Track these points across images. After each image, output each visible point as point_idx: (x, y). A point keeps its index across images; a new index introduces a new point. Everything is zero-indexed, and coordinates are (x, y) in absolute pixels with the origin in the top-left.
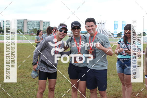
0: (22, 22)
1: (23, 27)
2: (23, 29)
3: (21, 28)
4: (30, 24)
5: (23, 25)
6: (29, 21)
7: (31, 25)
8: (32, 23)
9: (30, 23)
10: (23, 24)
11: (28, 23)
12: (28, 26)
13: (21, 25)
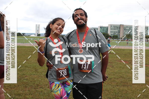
0: (119, 28)
1: (119, 32)
2: (119, 35)
3: (117, 34)
4: (126, 30)
5: (119, 31)
6: (125, 27)
7: (128, 30)
8: (129, 29)
9: (127, 28)
10: (119, 29)
11: (125, 28)
12: (125, 31)
13: (117, 31)
